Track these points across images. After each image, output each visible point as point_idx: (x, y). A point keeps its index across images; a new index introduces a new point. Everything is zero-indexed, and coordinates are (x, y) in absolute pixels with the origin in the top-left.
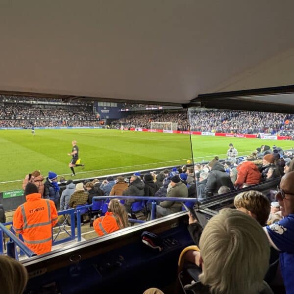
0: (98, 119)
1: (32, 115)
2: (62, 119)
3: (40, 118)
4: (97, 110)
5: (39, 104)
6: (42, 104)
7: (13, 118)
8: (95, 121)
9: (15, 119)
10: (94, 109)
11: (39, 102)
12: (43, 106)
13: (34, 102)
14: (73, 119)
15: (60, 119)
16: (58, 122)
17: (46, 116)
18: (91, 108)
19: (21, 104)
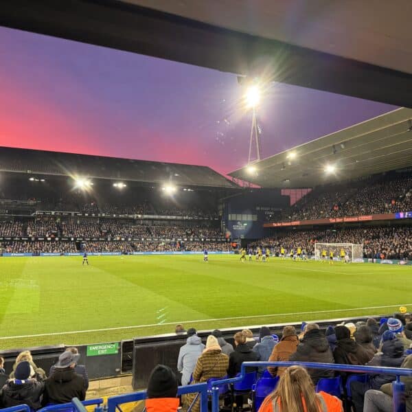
1: (134, 235)
2: (176, 240)
3: (145, 239)
4: (227, 226)
5: (145, 219)
6: (149, 219)
7: (109, 239)
8: (224, 242)
9: (112, 239)
10: (223, 224)
11: (146, 216)
12: (150, 222)
13: (139, 216)
14: (191, 240)
15: (174, 240)
16: (170, 244)
17: (154, 236)
18: (219, 221)
19: (122, 219)
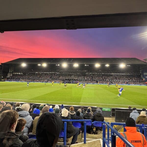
0: (144, 81)
1: (112, 79)
2: (125, 81)
3: (115, 80)
5: (115, 75)
6: (116, 75)
7: (105, 80)
8: (142, 82)
9: (105, 81)
10: (142, 76)
11: (115, 74)
12: (117, 75)
13: (113, 74)
14: (130, 81)
15: (124, 81)
16: (123, 82)
17: (118, 80)
18: (140, 75)
19: (108, 75)
